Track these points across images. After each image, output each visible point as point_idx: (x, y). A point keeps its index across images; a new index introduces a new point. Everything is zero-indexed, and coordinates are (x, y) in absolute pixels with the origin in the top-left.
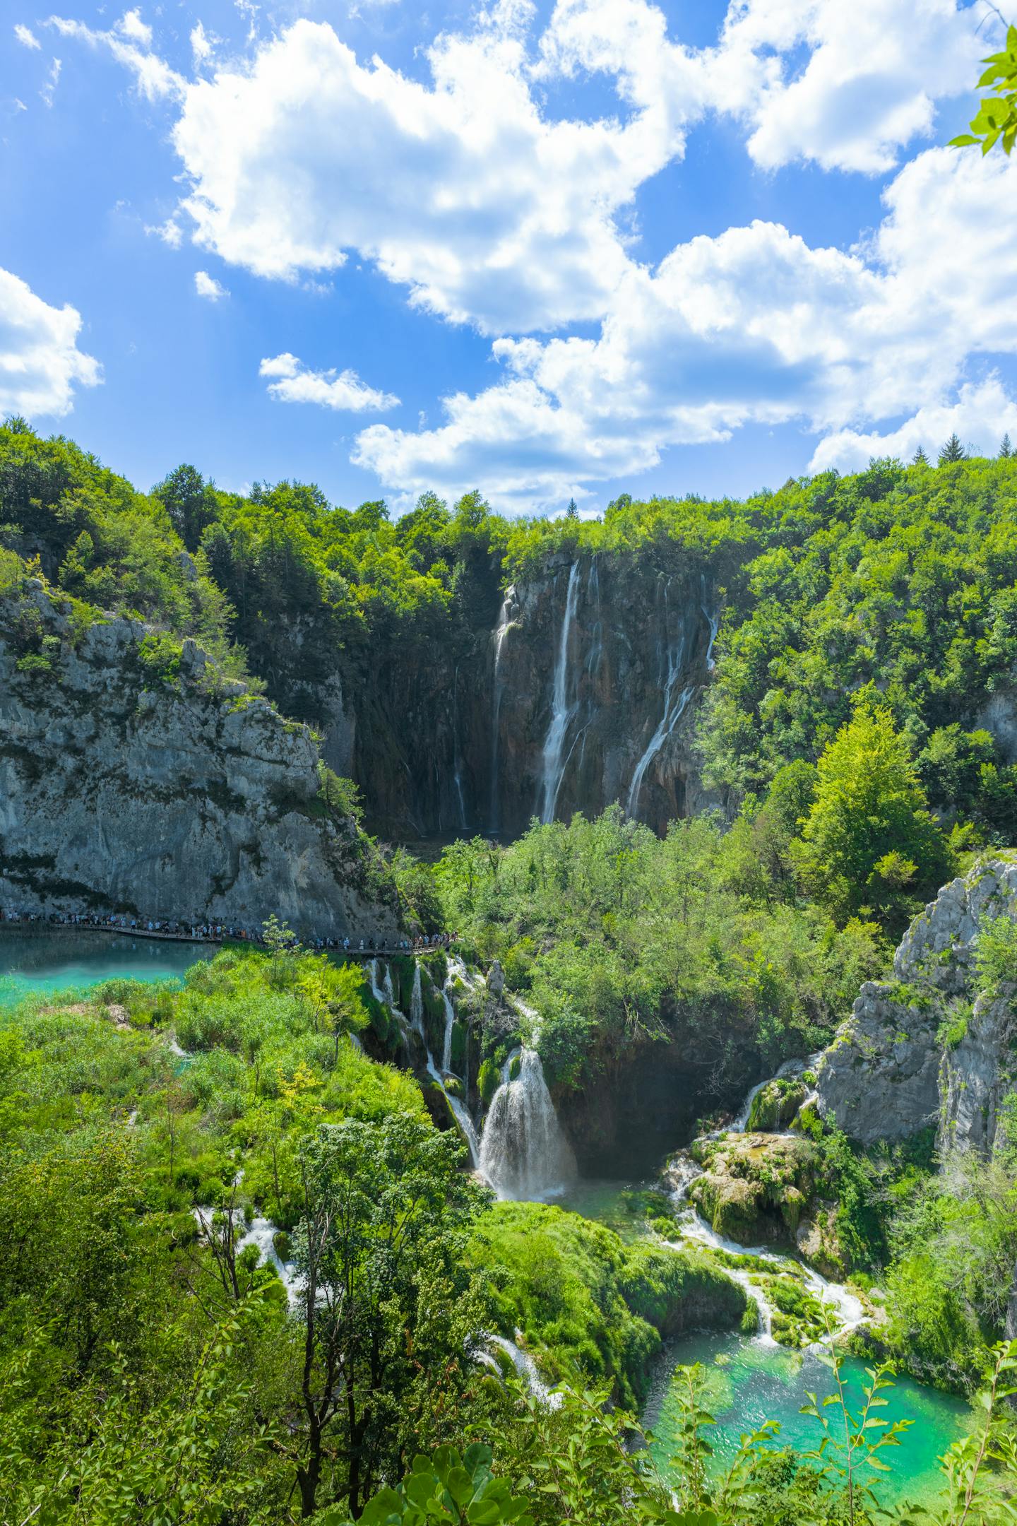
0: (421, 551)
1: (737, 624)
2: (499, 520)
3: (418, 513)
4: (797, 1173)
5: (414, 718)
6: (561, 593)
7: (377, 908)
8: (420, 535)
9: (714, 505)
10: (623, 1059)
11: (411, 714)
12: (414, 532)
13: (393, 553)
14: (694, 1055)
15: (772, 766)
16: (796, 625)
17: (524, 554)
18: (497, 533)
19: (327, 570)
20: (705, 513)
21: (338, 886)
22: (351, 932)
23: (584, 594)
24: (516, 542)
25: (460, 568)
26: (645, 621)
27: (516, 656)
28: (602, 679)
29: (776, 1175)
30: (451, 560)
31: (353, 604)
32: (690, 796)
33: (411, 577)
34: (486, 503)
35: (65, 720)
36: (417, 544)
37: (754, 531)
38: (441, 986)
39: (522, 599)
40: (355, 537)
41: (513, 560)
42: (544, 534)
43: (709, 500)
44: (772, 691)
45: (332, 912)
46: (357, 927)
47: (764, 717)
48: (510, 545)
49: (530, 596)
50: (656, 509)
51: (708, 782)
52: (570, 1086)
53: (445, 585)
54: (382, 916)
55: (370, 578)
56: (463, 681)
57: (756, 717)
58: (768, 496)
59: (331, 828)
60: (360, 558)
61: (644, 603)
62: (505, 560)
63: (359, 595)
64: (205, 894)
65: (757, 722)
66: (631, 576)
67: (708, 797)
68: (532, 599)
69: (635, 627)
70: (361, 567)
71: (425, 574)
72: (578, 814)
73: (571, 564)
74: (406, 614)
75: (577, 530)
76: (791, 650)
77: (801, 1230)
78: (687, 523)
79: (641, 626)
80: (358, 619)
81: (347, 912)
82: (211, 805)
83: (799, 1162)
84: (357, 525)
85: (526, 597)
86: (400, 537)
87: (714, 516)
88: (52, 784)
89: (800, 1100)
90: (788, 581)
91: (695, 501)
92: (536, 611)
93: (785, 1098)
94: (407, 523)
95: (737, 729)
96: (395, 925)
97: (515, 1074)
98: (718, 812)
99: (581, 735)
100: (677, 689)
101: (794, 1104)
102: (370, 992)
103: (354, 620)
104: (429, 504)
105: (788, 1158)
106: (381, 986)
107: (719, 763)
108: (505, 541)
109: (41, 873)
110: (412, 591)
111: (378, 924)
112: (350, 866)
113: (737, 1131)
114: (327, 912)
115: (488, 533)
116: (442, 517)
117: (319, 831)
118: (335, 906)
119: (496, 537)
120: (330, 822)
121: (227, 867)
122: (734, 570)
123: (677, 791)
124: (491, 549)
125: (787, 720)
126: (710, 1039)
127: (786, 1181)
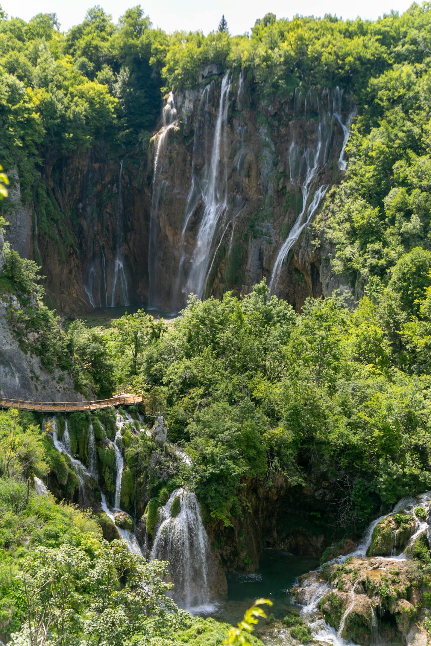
0: (91, 60)
1: (366, 131)
2: (159, 34)
3: (86, 25)
4: (409, 590)
5: (84, 209)
6: (214, 99)
7: (58, 372)
8: (88, 45)
9: (349, 24)
10: (267, 499)
11: (81, 205)
12: (81, 43)
13: (65, 61)
14: (325, 494)
15: (393, 254)
16: (416, 130)
17: (181, 64)
18: (156, 45)
19: (7, 75)
20: (340, 32)
21: (22, 353)
22: (34, 392)
23: (235, 102)
24: (174, 54)
25: (124, 74)
26: (287, 126)
27: (174, 155)
28: (249, 176)
29: (392, 591)
30: (116, 68)
31: (29, 106)
32: (324, 280)
33: (81, 82)
34: (147, 18)
36: (85, 53)
37: (384, 48)
38: (112, 438)
39: (179, 104)
40: (30, 45)
41: (171, 70)
42: (199, 46)
43: (345, 19)
44: (395, 189)
45: (17, 375)
46: (39, 388)
47: (389, 213)
48: (169, 55)
49: (187, 101)
50: (298, 26)
51: (337, 266)
52: (221, 522)
53: (111, 91)
54: (61, 379)
55: (45, 83)
56: (126, 177)
57: (382, 211)
58: (395, 16)
59: (16, 304)
60: (35, 64)
61: (287, 110)
62: (164, 70)
63: (34, 99)
65: (382, 216)
66: (275, 86)
67: (337, 280)
68: (188, 105)
69: (278, 131)
70: (36, 71)
71: (92, 80)
72: (229, 293)
73: (221, 74)
74: (76, 115)
75: (229, 44)
76: (412, 154)
77: (411, 634)
78: (323, 40)
79: (283, 131)
80: (34, 119)
81: (30, 375)
83: (411, 580)
84: (33, 34)
85: (183, 103)
86: (71, 46)
87: (349, 34)
89: (413, 531)
90: (411, 94)
91: (334, 20)
92: (191, 117)
93: (400, 530)
94: (77, 34)
95: (365, 221)
96: (72, 386)
97: (176, 510)
98: (347, 293)
99: (230, 226)
100: (314, 187)
101: (407, 534)
102: (52, 442)
103: (30, 121)
104: (95, 17)
105: (402, 577)
106: (60, 438)
107: (348, 251)
108: (165, 52)
110: (82, 95)
111: (58, 386)
112: (32, 336)
113: (360, 557)
114: (13, 375)
115: (149, 45)
116: (108, 29)
117: (5, 304)
118: (20, 370)
119: (156, 49)
120: (15, 298)
122: (365, 84)
123: (312, 275)
124: (152, 60)
125: (408, 214)
126: (339, 482)
127: (400, 596)
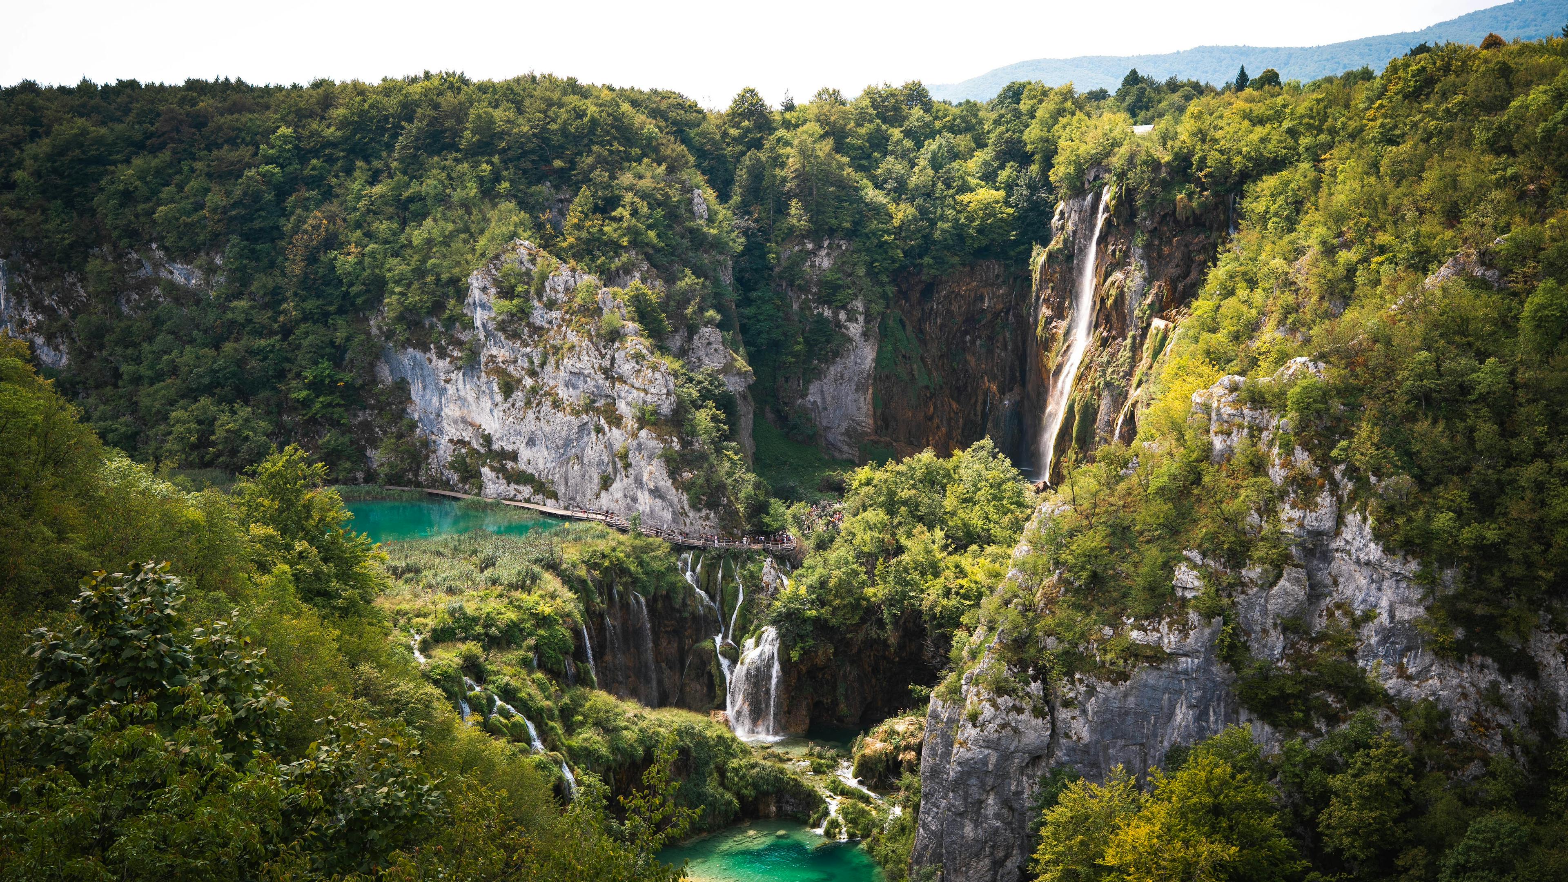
0: (996, 157)
8: (998, 139)
21: (674, 490)
31: (884, 227)
33: (970, 190)
35: (529, 350)
39: (1067, 215)
45: (670, 510)
49: (1073, 213)
53: (1006, 199)
56: (1021, 304)
59: (676, 445)
64: (596, 488)
68: (1074, 217)
82: (602, 421)
85: (1070, 215)
88: (519, 396)
92: (1077, 230)
109: (510, 465)
112: (687, 475)
117: (663, 445)
118: (672, 505)
120: (675, 439)
121: (610, 469)
